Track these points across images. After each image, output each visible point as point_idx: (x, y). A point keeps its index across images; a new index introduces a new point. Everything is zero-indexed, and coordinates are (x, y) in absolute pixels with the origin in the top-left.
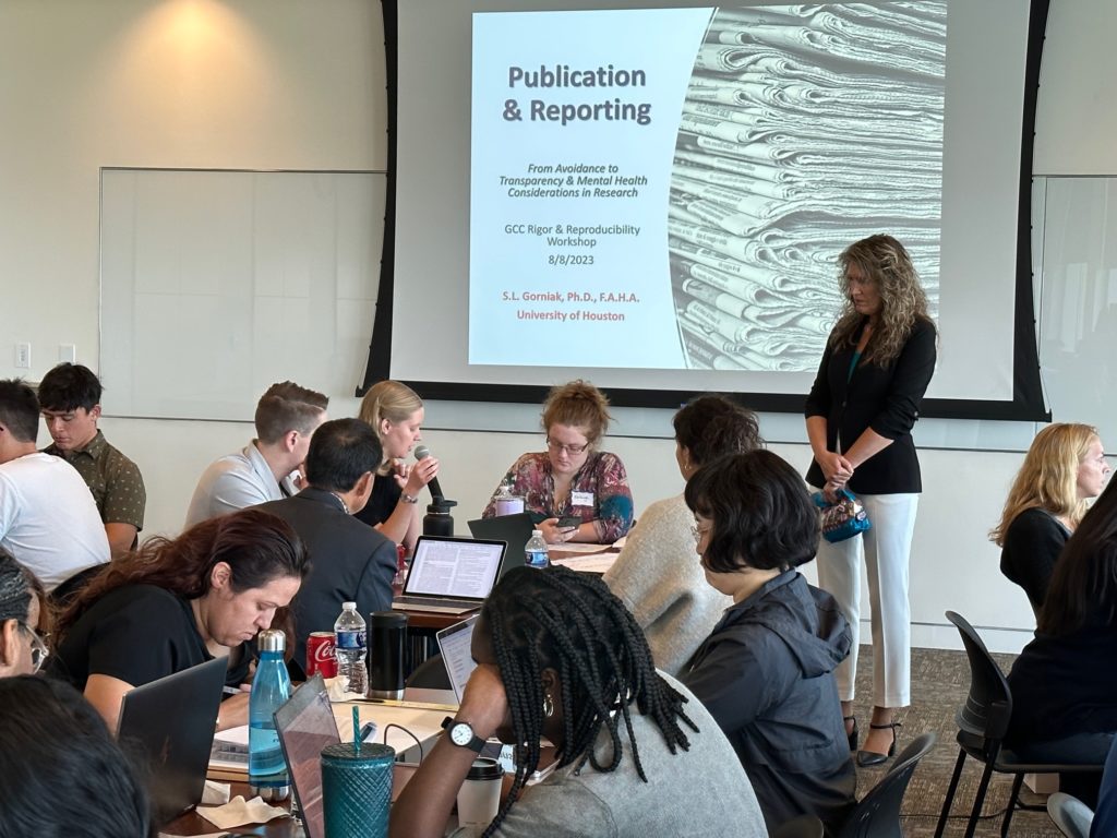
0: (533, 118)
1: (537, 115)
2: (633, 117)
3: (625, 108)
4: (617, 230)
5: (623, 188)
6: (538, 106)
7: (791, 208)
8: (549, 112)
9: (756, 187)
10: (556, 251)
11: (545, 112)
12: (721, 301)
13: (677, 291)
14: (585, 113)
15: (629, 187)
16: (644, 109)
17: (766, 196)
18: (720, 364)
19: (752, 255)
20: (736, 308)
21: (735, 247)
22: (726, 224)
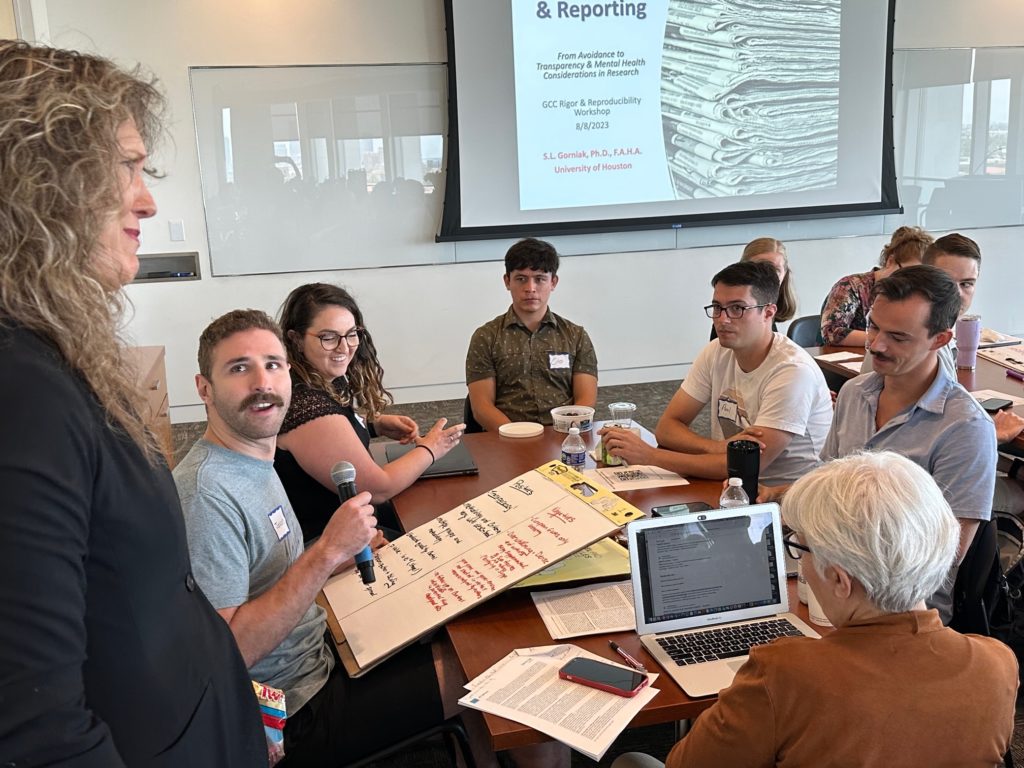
0: (560, 16)
1: (563, 13)
2: (634, 14)
3: (628, 6)
4: (625, 101)
5: (627, 68)
6: (563, 6)
7: (744, 78)
8: (572, 11)
9: (721, 64)
10: (581, 119)
11: (568, 11)
12: (698, 149)
13: (668, 144)
14: (598, 11)
15: (632, 68)
16: (641, 7)
17: (728, 71)
18: (698, 194)
19: (719, 115)
20: (708, 153)
21: (707, 108)
22: (700, 92)
